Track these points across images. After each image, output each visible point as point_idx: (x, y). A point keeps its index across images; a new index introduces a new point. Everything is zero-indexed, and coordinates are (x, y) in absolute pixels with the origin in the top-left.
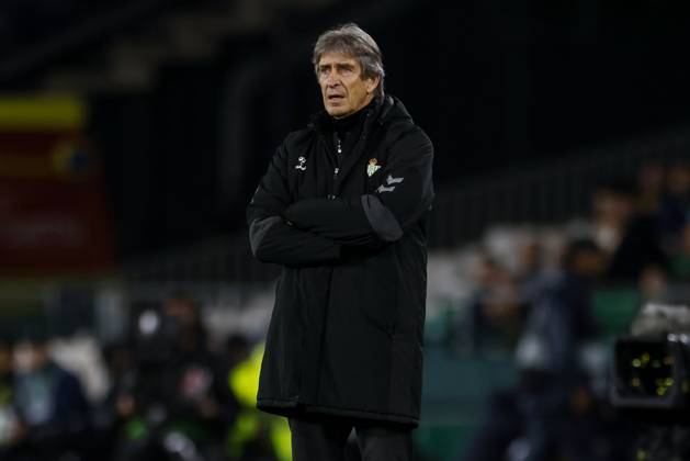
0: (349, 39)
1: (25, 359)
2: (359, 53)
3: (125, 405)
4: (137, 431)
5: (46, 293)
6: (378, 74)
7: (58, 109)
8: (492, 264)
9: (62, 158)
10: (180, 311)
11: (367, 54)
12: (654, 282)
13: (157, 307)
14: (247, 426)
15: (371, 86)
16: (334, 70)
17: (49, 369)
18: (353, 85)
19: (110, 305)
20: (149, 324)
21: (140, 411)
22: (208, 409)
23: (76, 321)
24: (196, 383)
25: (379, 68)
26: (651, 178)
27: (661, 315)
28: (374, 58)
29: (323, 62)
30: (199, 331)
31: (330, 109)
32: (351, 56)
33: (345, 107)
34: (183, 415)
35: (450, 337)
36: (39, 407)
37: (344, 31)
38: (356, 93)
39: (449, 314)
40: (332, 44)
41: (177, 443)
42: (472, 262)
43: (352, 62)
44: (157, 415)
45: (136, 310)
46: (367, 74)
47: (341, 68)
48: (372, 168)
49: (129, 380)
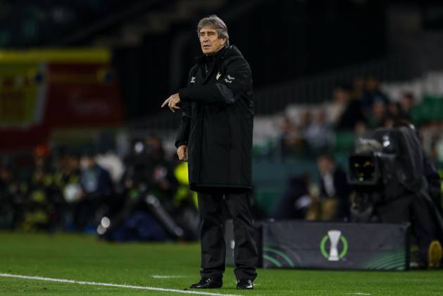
0: (213, 22)
1: (85, 163)
2: (218, 27)
3: (129, 184)
4: (134, 195)
5: (94, 134)
6: (226, 37)
7: (99, 54)
8: (288, 121)
9: (101, 75)
10: (152, 142)
11: (221, 28)
12: (361, 129)
13: (143, 141)
14: (182, 193)
15: (222, 42)
16: (206, 34)
17: (95, 167)
18: (214, 41)
19: (122, 140)
20: (139, 148)
21: (135, 186)
22: (165, 185)
23: (108, 147)
24: (160, 174)
25: (226, 34)
26: (359, 83)
27: (369, 144)
28: (224, 30)
29: (201, 31)
30: (161, 151)
31: (204, 51)
32: (213, 28)
33: (210, 50)
34: (154, 188)
35: (270, 154)
36: (91, 184)
37: (211, 18)
38: (216, 45)
39: (271, 144)
40: (205, 23)
41: (152, 200)
42: (280, 121)
43: (214, 31)
44: (143, 188)
45: (133, 143)
46: (221, 37)
47: (209, 33)
48: (218, 76)
49: (131, 172)
